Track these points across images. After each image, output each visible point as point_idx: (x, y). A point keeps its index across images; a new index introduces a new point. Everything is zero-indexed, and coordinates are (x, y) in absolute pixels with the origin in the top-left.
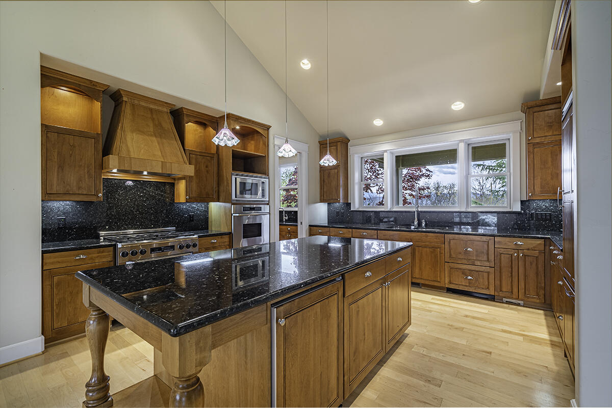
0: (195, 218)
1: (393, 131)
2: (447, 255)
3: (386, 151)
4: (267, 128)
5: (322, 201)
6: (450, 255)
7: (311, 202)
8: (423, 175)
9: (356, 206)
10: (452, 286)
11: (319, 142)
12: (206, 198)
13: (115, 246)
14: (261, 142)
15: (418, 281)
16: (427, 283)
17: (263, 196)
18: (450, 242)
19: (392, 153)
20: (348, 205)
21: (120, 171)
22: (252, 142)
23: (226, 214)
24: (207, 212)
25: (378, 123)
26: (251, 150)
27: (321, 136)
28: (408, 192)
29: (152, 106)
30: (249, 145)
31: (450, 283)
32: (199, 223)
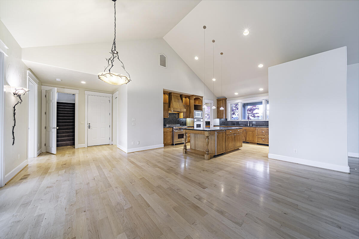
0: (184, 122)
1: (241, 96)
2: (257, 134)
3: (239, 102)
4: (202, 97)
5: (218, 118)
6: (258, 133)
7: (214, 118)
8: (256, 108)
9: (229, 120)
10: (258, 143)
11: (217, 99)
12: (186, 117)
13: (173, 128)
14: (200, 102)
15: (248, 141)
16: (251, 142)
17: (201, 116)
18: (257, 130)
19: (241, 103)
20: (226, 119)
21: (173, 111)
22: (198, 101)
23: (192, 121)
24: (186, 121)
25: (236, 94)
26: (197, 103)
27: (217, 98)
28: (250, 115)
29: (177, 95)
30: (196, 102)
31: (258, 141)
32: (184, 124)
